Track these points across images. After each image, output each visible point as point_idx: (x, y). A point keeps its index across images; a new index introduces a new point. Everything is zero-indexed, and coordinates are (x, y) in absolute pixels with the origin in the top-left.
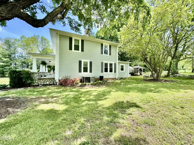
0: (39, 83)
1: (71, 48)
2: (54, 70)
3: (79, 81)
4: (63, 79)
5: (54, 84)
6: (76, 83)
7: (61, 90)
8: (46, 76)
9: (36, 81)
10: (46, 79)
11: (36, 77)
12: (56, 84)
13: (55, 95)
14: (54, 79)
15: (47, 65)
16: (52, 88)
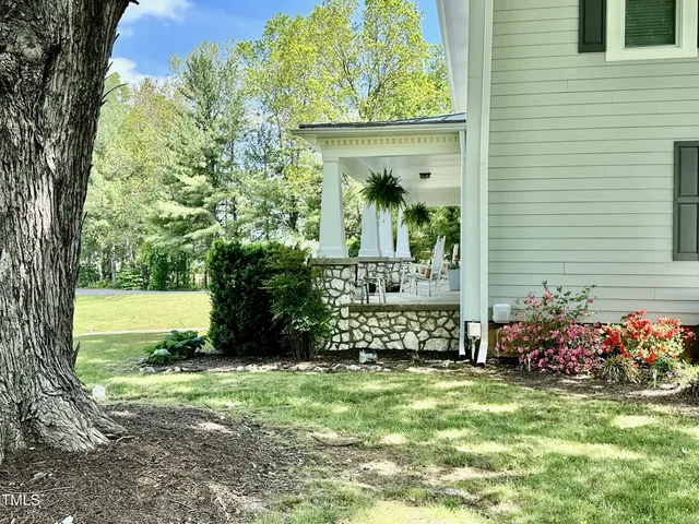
0: (358, 335)
1: (592, 38)
2: (453, 238)
3: (675, 348)
4: (525, 317)
5: (451, 354)
6: (645, 365)
7: (511, 408)
8: (396, 289)
9: (343, 325)
10: (403, 310)
11: (339, 292)
12: (468, 351)
13: (465, 448)
14: (453, 311)
15: (410, 201)
16: (441, 388)
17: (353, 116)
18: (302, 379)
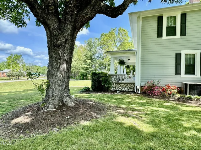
0: (117, 88)
2: (134, 71)
3: (175, 91)
4: (147, 85)
5: (134, 92)
6: (170, 94)
7: (145, 101)
8: (124, 80)
9: (114, 86)
10: (125, 84)
11: (114, 80)
12: (137, 91)
13: (136, 108)
14: (134, 84)
15: (127, 64)
16: (132, 98)
17: (116, 49)
18: (107, 95)
